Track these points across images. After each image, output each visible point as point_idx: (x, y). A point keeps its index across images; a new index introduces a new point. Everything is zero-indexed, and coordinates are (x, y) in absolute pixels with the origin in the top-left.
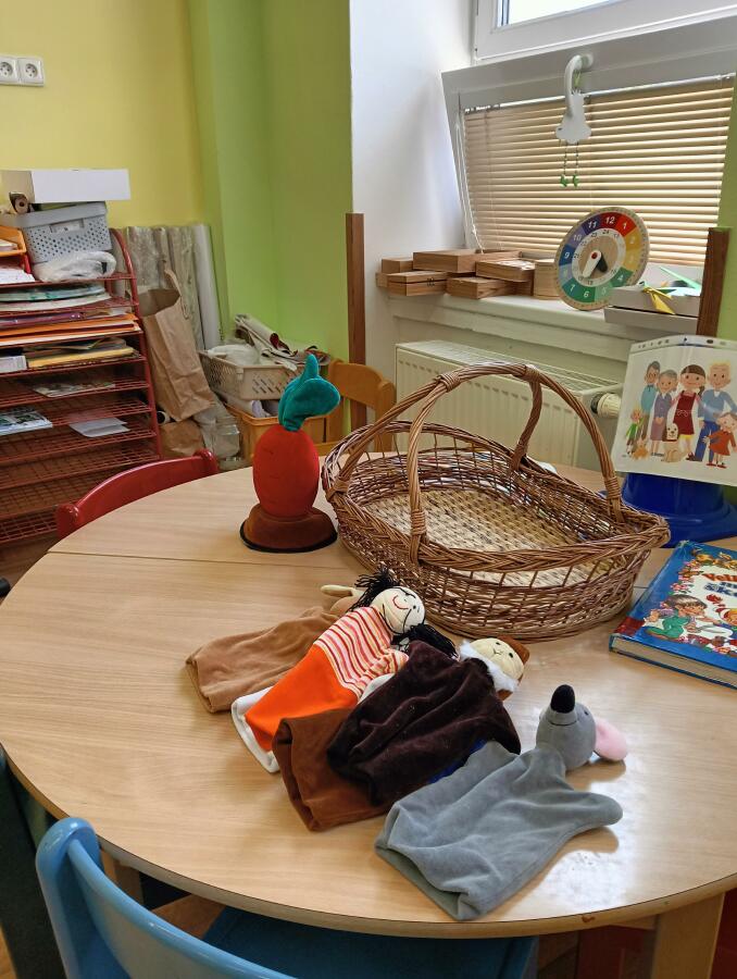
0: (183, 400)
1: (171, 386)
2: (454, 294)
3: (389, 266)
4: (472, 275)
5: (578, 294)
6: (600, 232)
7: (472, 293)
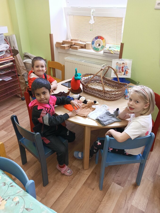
0: (22, 71)
1: (20, 69)
2: (72, 49)
3: (58, 43)
4: (74, 45)
5: (96, 49)
6: (98, 39)
7: (76, 48)
